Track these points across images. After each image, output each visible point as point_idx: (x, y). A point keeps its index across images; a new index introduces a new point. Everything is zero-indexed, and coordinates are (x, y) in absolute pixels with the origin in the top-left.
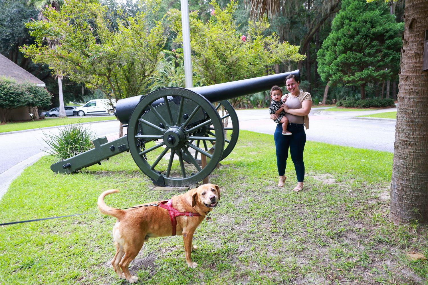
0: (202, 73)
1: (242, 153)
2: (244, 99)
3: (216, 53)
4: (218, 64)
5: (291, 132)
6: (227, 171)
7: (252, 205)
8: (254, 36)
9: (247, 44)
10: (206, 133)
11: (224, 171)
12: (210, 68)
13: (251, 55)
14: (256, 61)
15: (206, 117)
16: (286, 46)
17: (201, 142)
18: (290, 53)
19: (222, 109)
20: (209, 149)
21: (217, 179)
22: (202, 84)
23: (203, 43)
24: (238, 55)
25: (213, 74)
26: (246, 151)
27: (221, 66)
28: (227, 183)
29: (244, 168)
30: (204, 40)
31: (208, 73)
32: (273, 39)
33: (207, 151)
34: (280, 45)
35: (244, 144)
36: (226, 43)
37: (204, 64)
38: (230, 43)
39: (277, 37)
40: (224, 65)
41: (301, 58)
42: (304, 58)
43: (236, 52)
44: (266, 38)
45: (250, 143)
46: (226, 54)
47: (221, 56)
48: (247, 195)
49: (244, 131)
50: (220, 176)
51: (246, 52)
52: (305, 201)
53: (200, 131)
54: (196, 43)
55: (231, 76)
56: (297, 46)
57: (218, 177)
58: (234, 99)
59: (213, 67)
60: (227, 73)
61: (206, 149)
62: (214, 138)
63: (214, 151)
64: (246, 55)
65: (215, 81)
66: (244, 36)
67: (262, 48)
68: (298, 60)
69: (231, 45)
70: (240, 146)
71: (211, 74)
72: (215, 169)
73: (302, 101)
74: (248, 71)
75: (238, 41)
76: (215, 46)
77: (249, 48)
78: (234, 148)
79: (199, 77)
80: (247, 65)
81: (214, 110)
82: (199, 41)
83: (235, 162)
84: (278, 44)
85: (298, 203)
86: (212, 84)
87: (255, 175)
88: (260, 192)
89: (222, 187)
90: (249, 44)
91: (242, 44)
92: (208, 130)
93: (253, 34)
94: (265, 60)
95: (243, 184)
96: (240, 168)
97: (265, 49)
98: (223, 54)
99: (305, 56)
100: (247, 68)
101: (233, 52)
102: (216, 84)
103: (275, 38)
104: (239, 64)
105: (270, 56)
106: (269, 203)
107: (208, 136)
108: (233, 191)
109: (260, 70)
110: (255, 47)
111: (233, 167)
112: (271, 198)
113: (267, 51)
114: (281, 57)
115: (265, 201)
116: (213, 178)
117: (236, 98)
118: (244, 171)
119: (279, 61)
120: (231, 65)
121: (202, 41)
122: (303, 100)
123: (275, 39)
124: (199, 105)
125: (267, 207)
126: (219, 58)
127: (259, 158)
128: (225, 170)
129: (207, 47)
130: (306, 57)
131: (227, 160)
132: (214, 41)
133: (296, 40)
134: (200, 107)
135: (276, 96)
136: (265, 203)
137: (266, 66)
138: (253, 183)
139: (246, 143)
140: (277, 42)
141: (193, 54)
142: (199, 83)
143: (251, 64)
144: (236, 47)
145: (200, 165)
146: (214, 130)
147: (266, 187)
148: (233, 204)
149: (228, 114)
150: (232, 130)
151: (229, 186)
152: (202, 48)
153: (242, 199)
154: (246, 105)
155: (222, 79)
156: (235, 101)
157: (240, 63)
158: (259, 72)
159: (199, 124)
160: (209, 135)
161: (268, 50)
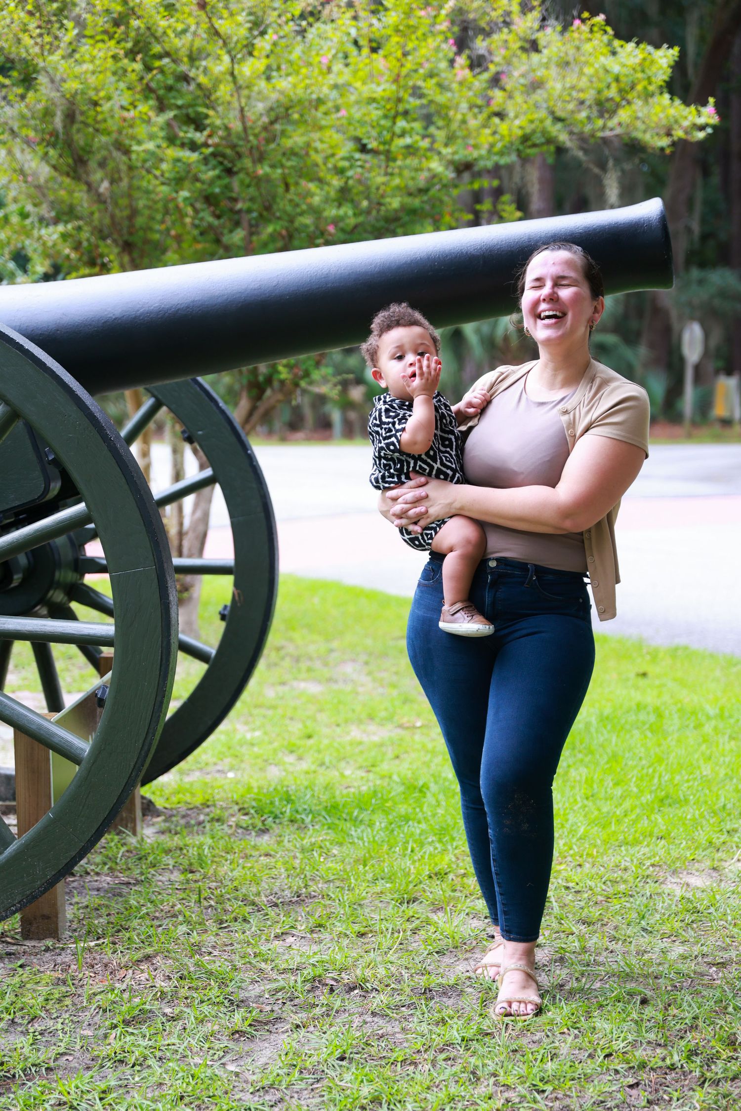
0: (39, 191)
1: (296, 728)
2: (316, 375)
3: (138, 66)
4: (152, 137)
5: (489, 618)
6: (193, 852)
7: (348, 1077)
9: (345, 19)
10: (58, 596)
11: (168, 852)
12: (93, 164)
13: (366, 90)
14: (397, 130)
15: (56, 487)
16: (588, 47)
17: (22, 651)
18: (613, 93)
19: (174, 433)
20: (70, 699)
21: (116, 905)
22: (40, 267)
24: (283, 84)
25: (116, 204)
26: (322, 717)
27: (172, 153)
28: (183, 928)
29: (303, 828)
31: (81, 197)
33: (57, 716)
34: (550, 36)
35: (309, 670)
36: (203, 4)
37: (54, 134)
38: (233, 7)
40: (193, 146)
41: (686, 123)
42: (702, 128)
43: (269, 68)
45: (349, 669)
46: (202, 79)
47: (170, 89)
48: (318, 1011)
49: (317, 587)
50: (138, 882)
51: (338, 67)
52: (693, 1053)
53: (17, 578)
55: (237, 224)
56: (658, 46)
57: (125, 889)
58: (255, 372)
59: (116, 154)
60: (209, 199)
61: (54, 701)
62: (104, 626)
63: (103, 715)
64: (336, 86)
65: (127, 247)
67: (437, 49)
68: (669, 134)
69: (240, 18)
70: (283, 684)
71: (100, 199)
72: (109, 840)
73: (578, 434)
74: (344, 195)
76: (135, 23)
77: (356, 43)
78: (245, 696)
79: (24, 215)
80: (342, 152)
81: (105, 438)
83: (250, 789)
84: (542, 28)
85: (643, 1066)
86: (105, 269)
87: (375, 880)
88: (400, 992)
89: (148, 958)
90: (355, 18)
91: (313, 15)
92: (69, 576)
94: (454, 126)
95: (290, 940)
96: (276, 829)
97: (462, 61)
98: (185, 78)
99: (708, 115)
100: (340, 171)
101: (249, 68)
102: (136, 266)
104: (288, 143)
105: (489, 101)
106: (457, 1068)
107: (71, 616)
108: (223, 984)
109: (423, 191)
110: (395, 39)
111: (233, 821)
112: (468, 1035)
113: (471, 67)
114: (560, 114)
115: (430, 1055)
116: (91, 899)
117: (263, 368)
118: (303, 850)
119: (550, 141)
120: (234, 147)
122: (587, 430)
124: (7, 403)
125: (442, 1095)
126: (160, 100)
127: (404, 769)
128: (177, 841)
129: (80, 23)
130: (714, 120)
131: (196, 776)
133: (663, 10)
134: (13, 416)
135: (411, 358)
136: (434, 1063)
137: (464, 168)
138: (361, 935)
139: (326, 665)
140: (532, 19)
142: (22, 260)
143: (363, 149)
144: (271, 36)
145: (8, 811)
146: (106, 577)
147: (447, 960)
148: (220, 1072)
149: (208, 472)
150: (229, 580)
151: (197, 949)
152: (46, 27)
153: (284, 1040)
154: (336, 416)
155: (179, 239)
156: (257, 389)
157: (296, 139)
158: (416, 202)
160: (75, 606)
161: (477, 63)
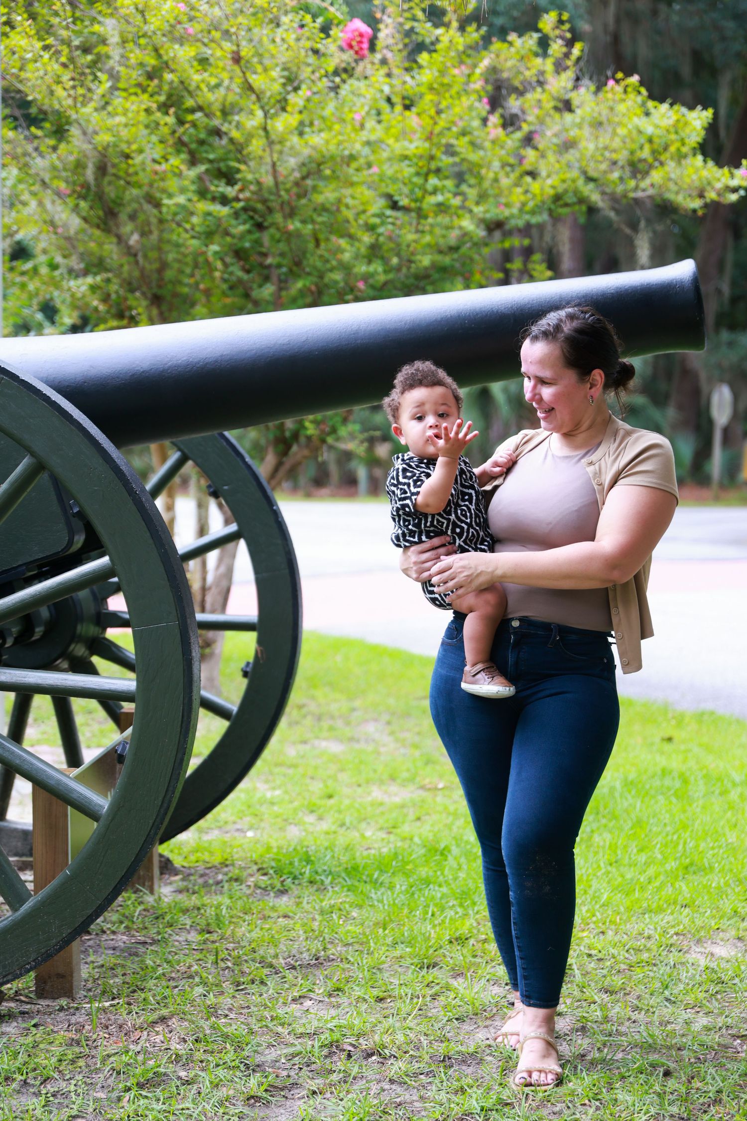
0: (69, 243)
1: (317, 787)
2: (343, 431)
3: (171, 120)
4: (183, 190)
5: (510, 678)
6: (211, 912)
8: (426, 30)
9: (378, 76)
10: (80, 650)
11: (185, 911)
12: (123, 217)
13: (399, 147)
14: (429, 187)
15: (80, 540)
16: (621, 108)
17: (42, 705)
18: (646, 153)
19: (199, 488)
20: (89, 755)
21: (132, 965)
22: (68, 318)
23: (86, 50)
24: (316, 140)
25: (145, 256)
26: (343, 776)
27: (203, 206)
28: (199, 990)
29: (322, 889)
30: (97, 28)
31: (110, 249)
32: (545, 55)
33: (76, 771)
34: (584, 97)
35: (331, 729)
36: (237, 59)
37: (86, 186)
38: (267, 62)
39: (570, 44)
40: (224, 200)
41: (719, 185)
42: (735, 190)
43: (302, 123)
44: (497, 45)
45: (371, 728)
46: (235, 134)
47: (202, 143)
48: (335, 1077)
49: (341, 644)
50: (155, 942)
51: (370, 124)
53: (39, 631)
54: (39, 45)
55: (267, 279)
56: (691, 108)
57: (142, 949)
58: (281, 427)
59: (147, 207)
60: (239, 254)
61: (73, 756)
62: (125, 681)
63: (122, 772)
64: (368, 143)
65: (156, 300)
66: (359, 25)
67: (471, 108)
68: (701, 196)
69: (274, 74)
70: (305, 742)
71: (131, 253)
72: (126, 898)
74: (375, 252)
75: (316, 52)
76: (168, 76)
77: (389, 100)
78: (266, 754)
79: (54, 267)
80: (374, 209)
81: (131, 492)
82: (64, 33)
83: (269, 848)
84: (576, 87)
86: (133, 322)
87: (395, 944)
88: (418, 1058)
89: (163, 1020)
90: (389, 75)
91: (346, 71)
92: (91, 630)
93: (420, 15)
94: (486, 184)
95: (308, 1003)
96: (295, 890)
97: (495, 119)
98: (217, 133)
99: (741, 177)
100: (371, 228)
101: (281, 124)
102: (164, 319)
103: (557, 48)
104: (319, 199)
105: (521, 159)
107: (92, 670)
108: (239, 1048)
109: (454, 249)
110: (429, 97)
111: (251, 881)
112: (487, 1105)
113: (504, 126)
114: (592, 173)
116: (107, 958)
117: (290, 424)
118: (322, 912)
119: (582, 200)
120: (265, 201)
121: (78, 33)
122: (614, 482)
123: (559, 55)
124: (33, 454)
126: (192, 154)
127: (425, 831)
128: (194, 900)
129: (114, 76)
131: (214, 835)
132: (159, 39)
133: (696, 73)
134: (39, 467)
135: (431, 420)
137: (495, 226)
138: (380, 1000)
139: (348, 724)
140: (566, 79)
141: (16, 119)
142: (50, 311)
143: (395, 206)
144: (304, 92)
145: (24, 867)
146: (129, 631)
147: (467, 1027)
149: (233, 527)
150: (252, 636)
152: (79, 79)
153: (300, 1106)
155: (208, 293)
156: (284, 444)
157: (327, 194)
158: (447, 260)
159: (29, 582)
160: (96, 660)
161: (510, 122)
